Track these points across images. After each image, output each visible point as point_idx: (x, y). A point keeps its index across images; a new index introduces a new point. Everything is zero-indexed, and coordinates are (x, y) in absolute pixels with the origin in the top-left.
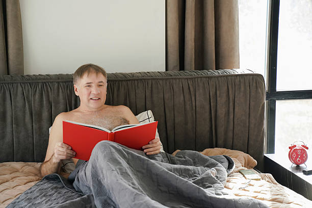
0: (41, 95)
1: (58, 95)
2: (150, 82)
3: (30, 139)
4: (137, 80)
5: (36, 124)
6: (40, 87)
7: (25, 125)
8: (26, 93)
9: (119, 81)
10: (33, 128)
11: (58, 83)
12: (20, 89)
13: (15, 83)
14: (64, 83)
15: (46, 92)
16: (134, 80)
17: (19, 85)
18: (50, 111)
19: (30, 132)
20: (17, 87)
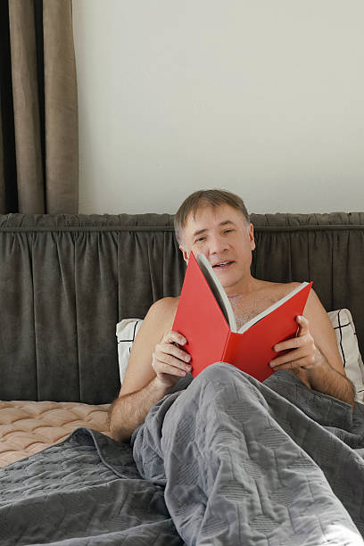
0: (95, 260)
1: (132, 260)
2: (344, 236)
3: (72, 356)
4: (314, 231)
5: (83, 323)
6: (93, 241)
7: (59, 324)
8: (62, 254)
9: (272, 232)
10: (76, 333)
11: (134, 233)
12: (50, 245)
13: (42, 232)
14: (147, 235)
15: (106, 254)
16: (307, 231)
17: (49, 236)
18: (114, 294)
19: (70, 339)
20: (45, 238)
